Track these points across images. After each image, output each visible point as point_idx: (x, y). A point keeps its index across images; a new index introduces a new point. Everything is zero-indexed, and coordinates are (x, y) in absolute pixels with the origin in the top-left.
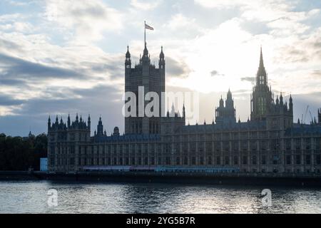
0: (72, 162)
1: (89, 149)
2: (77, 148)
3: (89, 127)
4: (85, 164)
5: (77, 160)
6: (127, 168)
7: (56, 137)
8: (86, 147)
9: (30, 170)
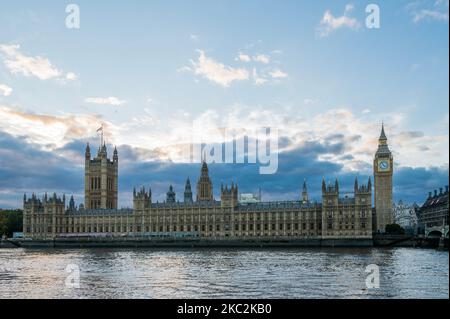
0: (50, 230)
1: (64, 220)
2: (54, 219)
3: (64, 202)
4: (61, 232)
5: (54, 229)
6: (104, 234)
7: (32, 210)
8: (61, 219)
9: (4, 237)
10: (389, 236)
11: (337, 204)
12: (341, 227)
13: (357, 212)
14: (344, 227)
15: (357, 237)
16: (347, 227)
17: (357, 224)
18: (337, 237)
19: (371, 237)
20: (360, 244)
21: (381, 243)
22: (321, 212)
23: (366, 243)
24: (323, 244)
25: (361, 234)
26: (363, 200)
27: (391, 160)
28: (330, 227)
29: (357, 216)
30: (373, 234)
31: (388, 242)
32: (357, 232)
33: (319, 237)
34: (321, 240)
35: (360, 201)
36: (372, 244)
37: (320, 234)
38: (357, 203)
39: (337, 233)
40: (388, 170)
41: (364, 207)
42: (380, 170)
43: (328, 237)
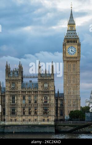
10: (71, 123)
11: (20, 89)
12: (24, 113)
13: (39, 98)
14: (27, 113)
15: (40, 123)
16: (30, 113)
17: (40, 110)
18: (20, 123)
19: (53, 123)
20: (42, 130)
21: (63, 129)
22: (4, 96)
23: (48, 130)
24: (5, 131)
25: (44, 120)
26: (46, 85)
27: (79, 45)
28: (13, 113)
29: (39, 102)
30: (56, 121)
31: (70, 129)
32: (39, 118)
33: (3, 123)
34: (4, 126)
35: (43, 86)
36: (54, 131)
37: (4, 120)
38: (40, 88)
39: (20, 119)
40: (76, 55)
41: (46, 93)
42: (68, 55)
43: (10, 123)
